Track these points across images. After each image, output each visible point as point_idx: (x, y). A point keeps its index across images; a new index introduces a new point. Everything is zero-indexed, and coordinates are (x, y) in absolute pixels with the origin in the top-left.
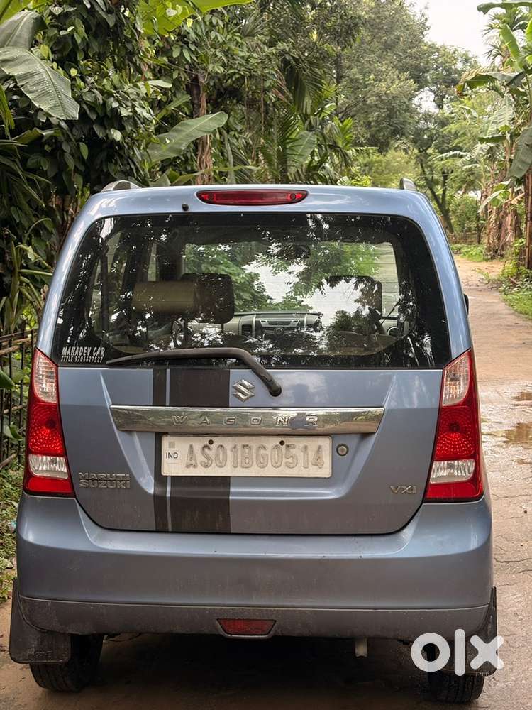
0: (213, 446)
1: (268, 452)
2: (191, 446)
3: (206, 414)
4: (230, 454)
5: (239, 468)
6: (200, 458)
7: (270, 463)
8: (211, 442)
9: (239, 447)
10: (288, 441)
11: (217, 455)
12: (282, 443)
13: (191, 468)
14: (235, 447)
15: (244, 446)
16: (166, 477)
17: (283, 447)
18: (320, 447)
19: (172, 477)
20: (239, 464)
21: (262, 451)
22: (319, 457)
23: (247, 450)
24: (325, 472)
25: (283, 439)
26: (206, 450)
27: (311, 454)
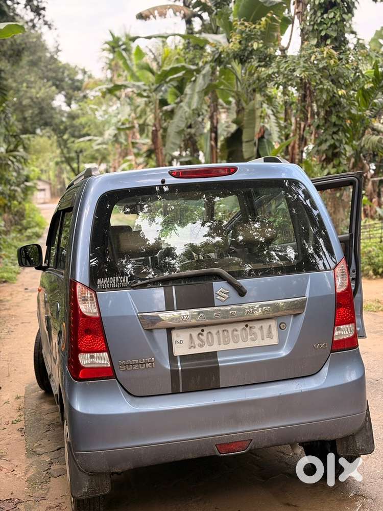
0: (205, 333)
1: (239, 333)
2: (191, 335)
3: (202, 312)
4: (215, 337)
5: (222, 345)
6: (197, 342)
7: (240, 339)
8: (203, 331)
9: (221, 332)
10: (250, 324)
11: (208, 338)
12: (247, 326)
13: (192, 349)
14: (218, 332)
15: (224, 331)
16: (177, 356)
17: (248, 328)
18: (270, 326)
19: (180, 356)
20: (222, 342)
21: (235, 333)
22: (270, 332)
23: (226, 333)
24: (275, 341)
25: (247, 323)
26: (200, 336)
27: (265, 330)
